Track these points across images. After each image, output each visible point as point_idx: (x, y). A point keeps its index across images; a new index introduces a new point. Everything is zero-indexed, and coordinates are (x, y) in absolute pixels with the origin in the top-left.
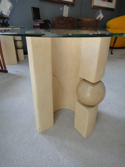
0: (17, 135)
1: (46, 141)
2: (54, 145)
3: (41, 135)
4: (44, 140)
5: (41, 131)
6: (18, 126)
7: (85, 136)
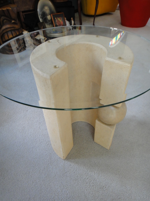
0: (41, 170)
1: (75, 166)
2: (84, 167)
3: (66, 162)
4: (72, 166)
5: (65, 158)
6: (37, 160)
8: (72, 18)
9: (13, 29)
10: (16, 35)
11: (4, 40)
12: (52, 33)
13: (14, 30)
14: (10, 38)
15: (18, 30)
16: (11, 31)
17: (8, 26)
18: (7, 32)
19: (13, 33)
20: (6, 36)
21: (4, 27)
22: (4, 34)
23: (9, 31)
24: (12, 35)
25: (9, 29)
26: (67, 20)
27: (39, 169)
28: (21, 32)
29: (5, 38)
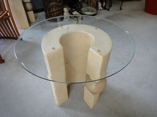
0: (42, 109)
1: (64, 113)
2: (70, 116)
3: (59, 108)
4: (62, 112)
5: (59, 105)
6: (42, 101)
7: (91, 108)
8: (104, 1)
9: (57, 5)
10: (58, 10)
11: (50, 12)
12: (85, 11)
13: (58, 7)
14: (54, 11)
15: (60, 6)
16: (55, 7)
17: (54, 3)
18: (53, 7)
19: (57, 8)
20: (52, 10)
21: (51, 4)
22: (50, 8)
23: (54, 7)
24: (56, 9)
25: (54, 6)
26: (100, 2)
27: (41, 108)
28: (62, 8)
29: (50, 11)
